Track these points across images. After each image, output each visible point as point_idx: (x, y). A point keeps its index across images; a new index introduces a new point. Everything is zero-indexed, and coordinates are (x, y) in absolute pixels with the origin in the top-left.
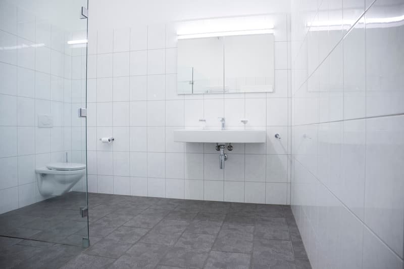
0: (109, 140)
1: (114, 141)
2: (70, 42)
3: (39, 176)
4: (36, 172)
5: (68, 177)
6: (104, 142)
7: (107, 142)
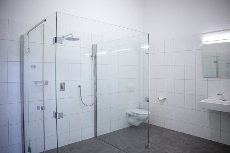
0: (163, 99)
1: (166, 100)
2: (142, 48)
3: (128, 115)
4: (127, 113)
5: (141, 118)
6: (160, 100)
7: (162, 100)
